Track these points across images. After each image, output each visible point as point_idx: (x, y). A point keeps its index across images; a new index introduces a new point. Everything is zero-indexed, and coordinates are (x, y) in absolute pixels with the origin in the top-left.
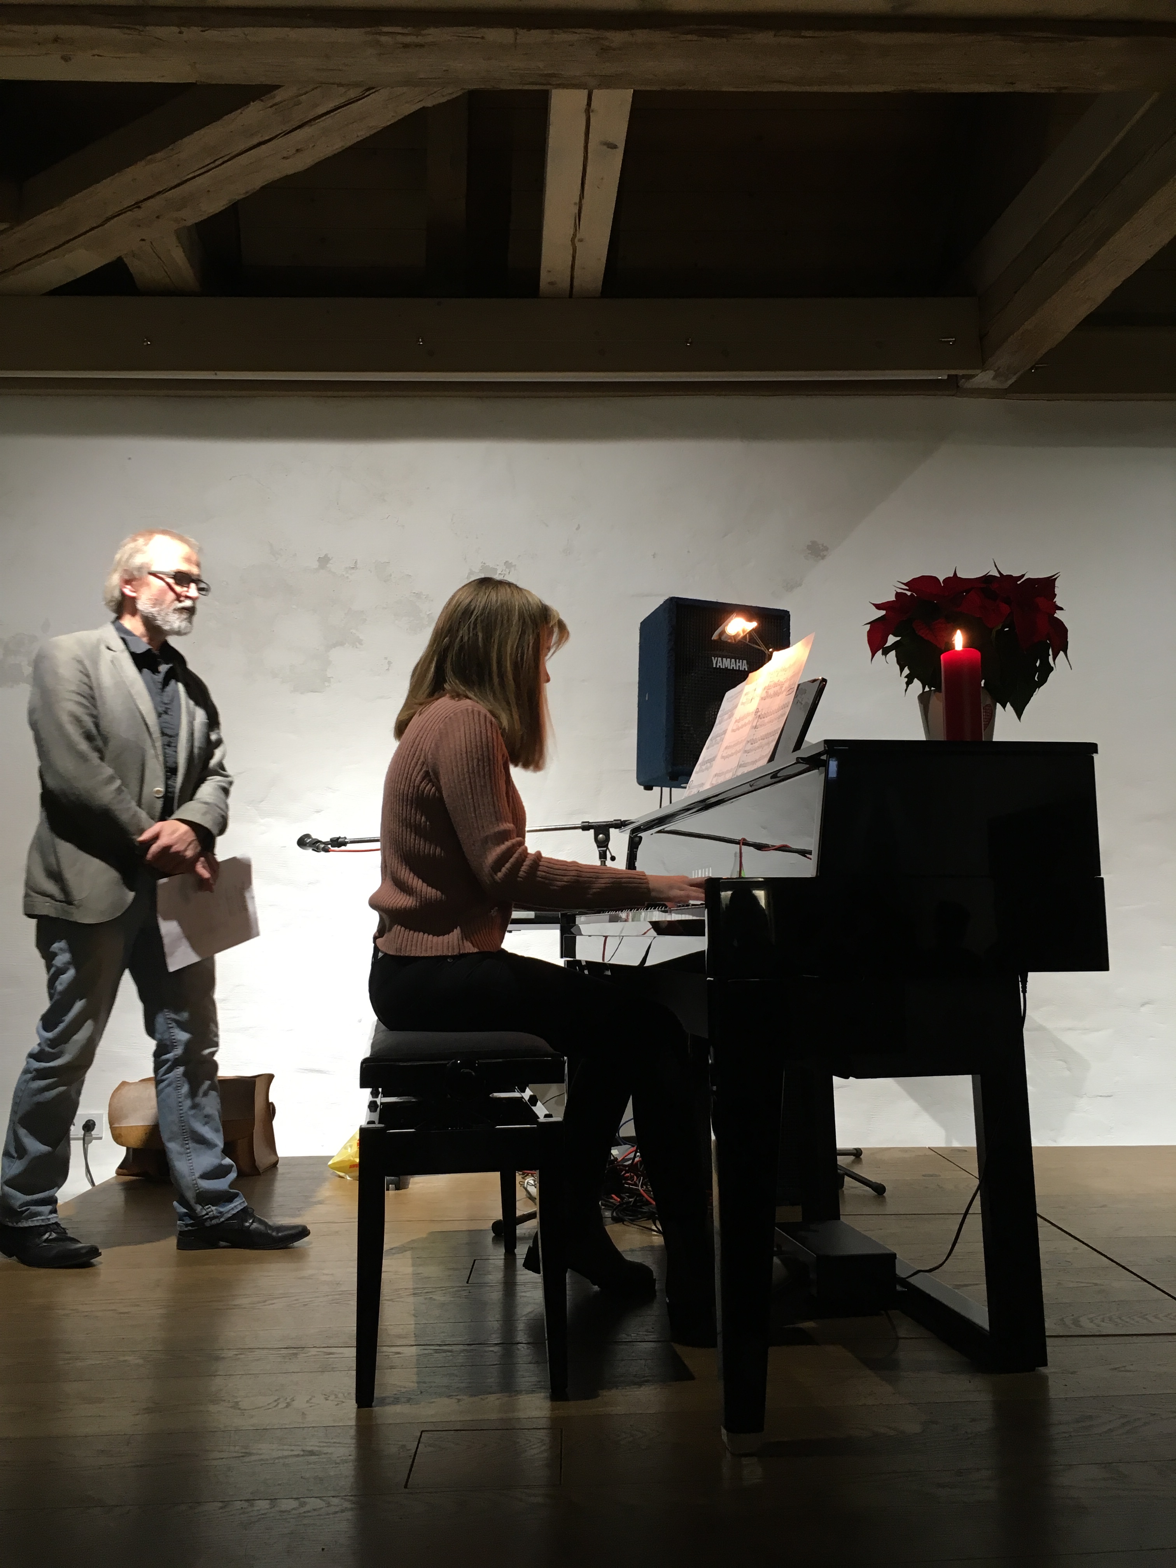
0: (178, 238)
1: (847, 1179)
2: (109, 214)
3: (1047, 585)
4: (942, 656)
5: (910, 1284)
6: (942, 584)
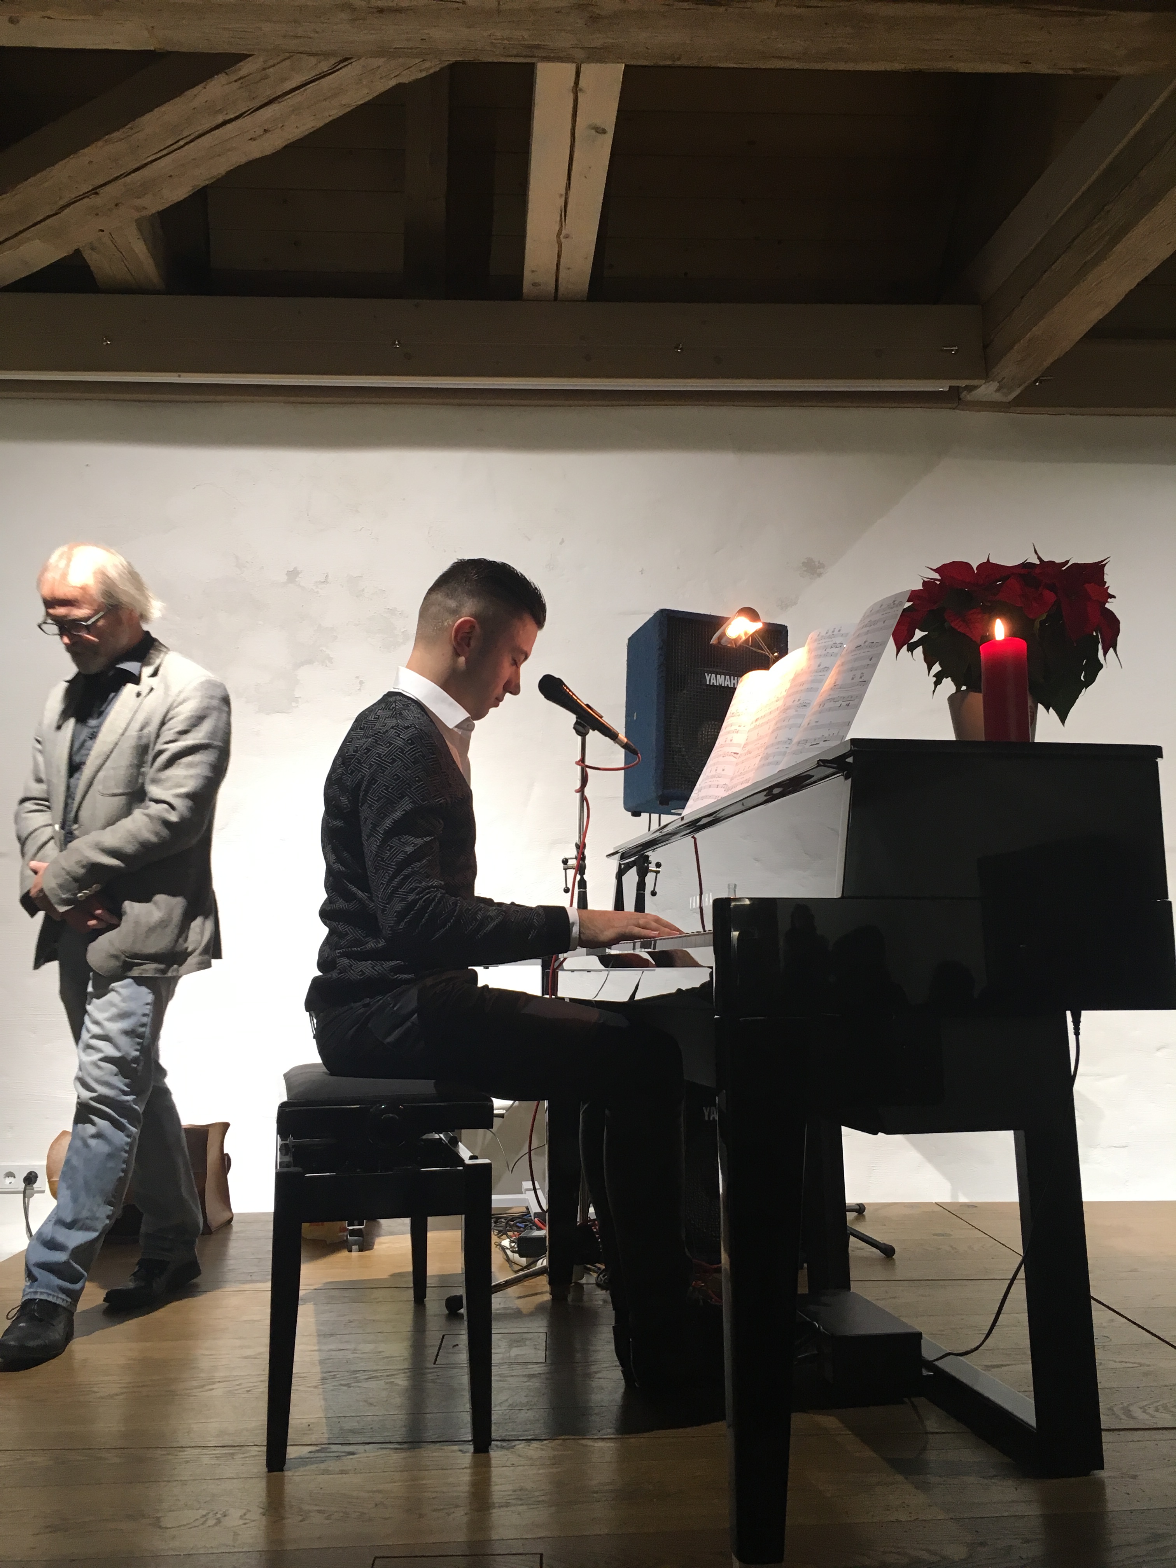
0: (140, 229)
1: (852, 1239)
2: (64, 201)
3: (1097, 569)
4: (982, 648)
5: (937, 1367)
6: (976, 572)
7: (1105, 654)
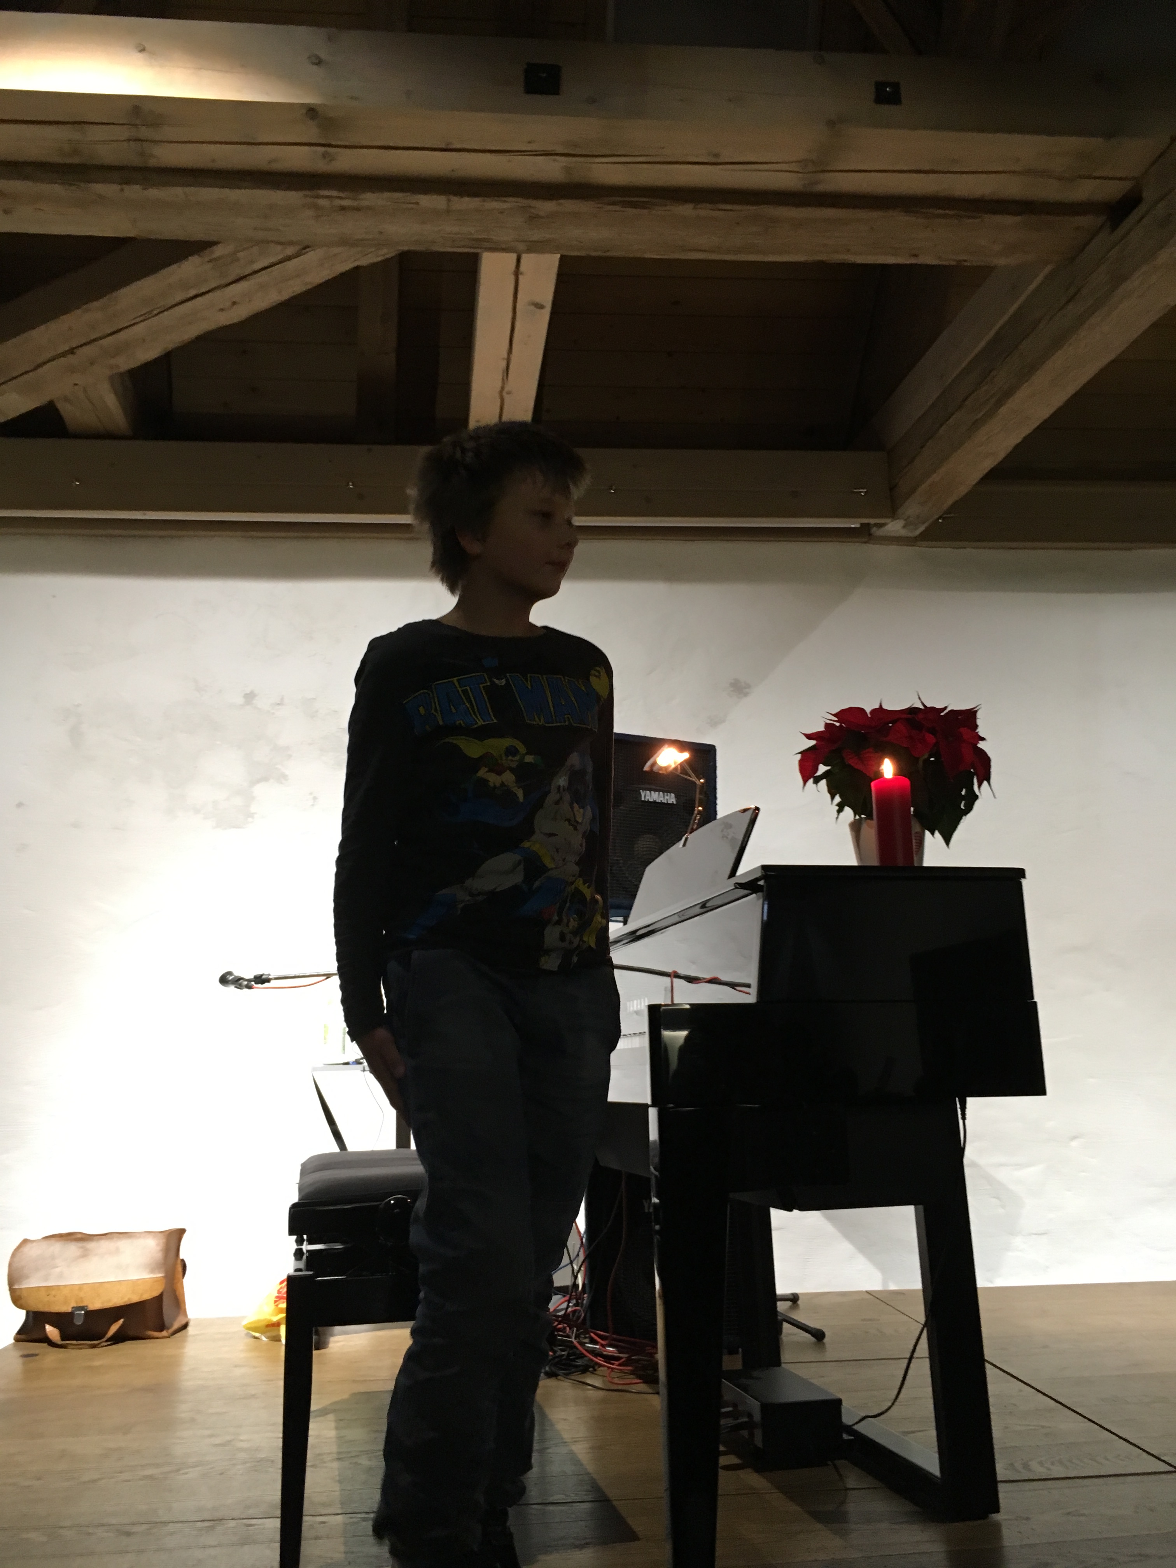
0: (111, 383)
1: (786, 1325)
2: (44, 358)
3: (970, 715)
4: (873, 784)
6: (869, 716)
7: (979, 786)
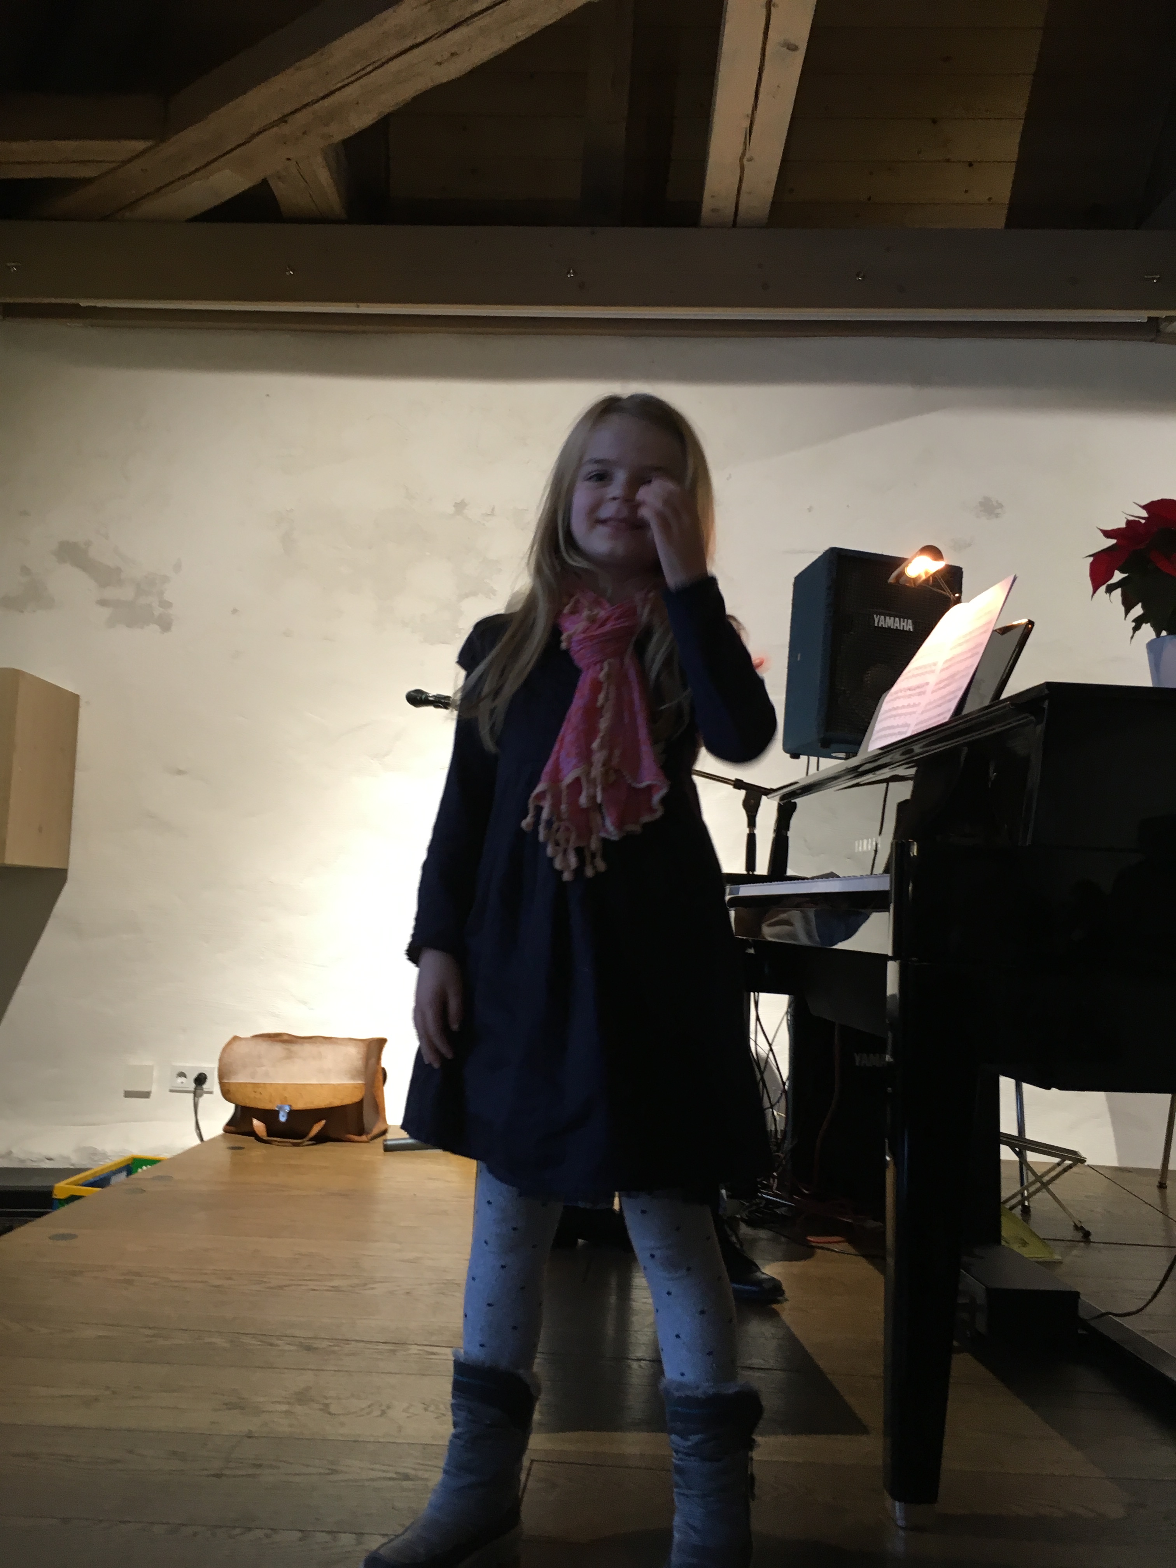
0: (325, 157)
2: (255, 129)
5: (1092, 1327)
